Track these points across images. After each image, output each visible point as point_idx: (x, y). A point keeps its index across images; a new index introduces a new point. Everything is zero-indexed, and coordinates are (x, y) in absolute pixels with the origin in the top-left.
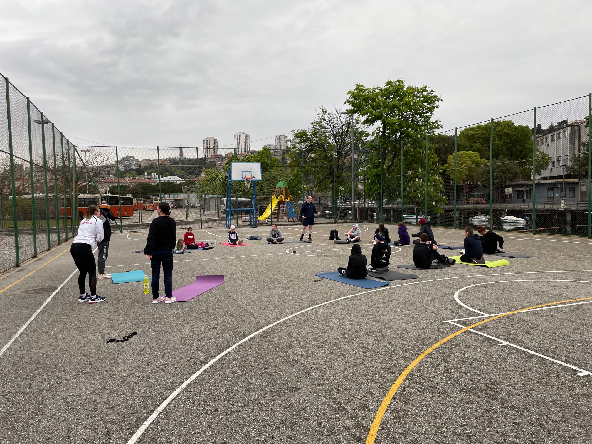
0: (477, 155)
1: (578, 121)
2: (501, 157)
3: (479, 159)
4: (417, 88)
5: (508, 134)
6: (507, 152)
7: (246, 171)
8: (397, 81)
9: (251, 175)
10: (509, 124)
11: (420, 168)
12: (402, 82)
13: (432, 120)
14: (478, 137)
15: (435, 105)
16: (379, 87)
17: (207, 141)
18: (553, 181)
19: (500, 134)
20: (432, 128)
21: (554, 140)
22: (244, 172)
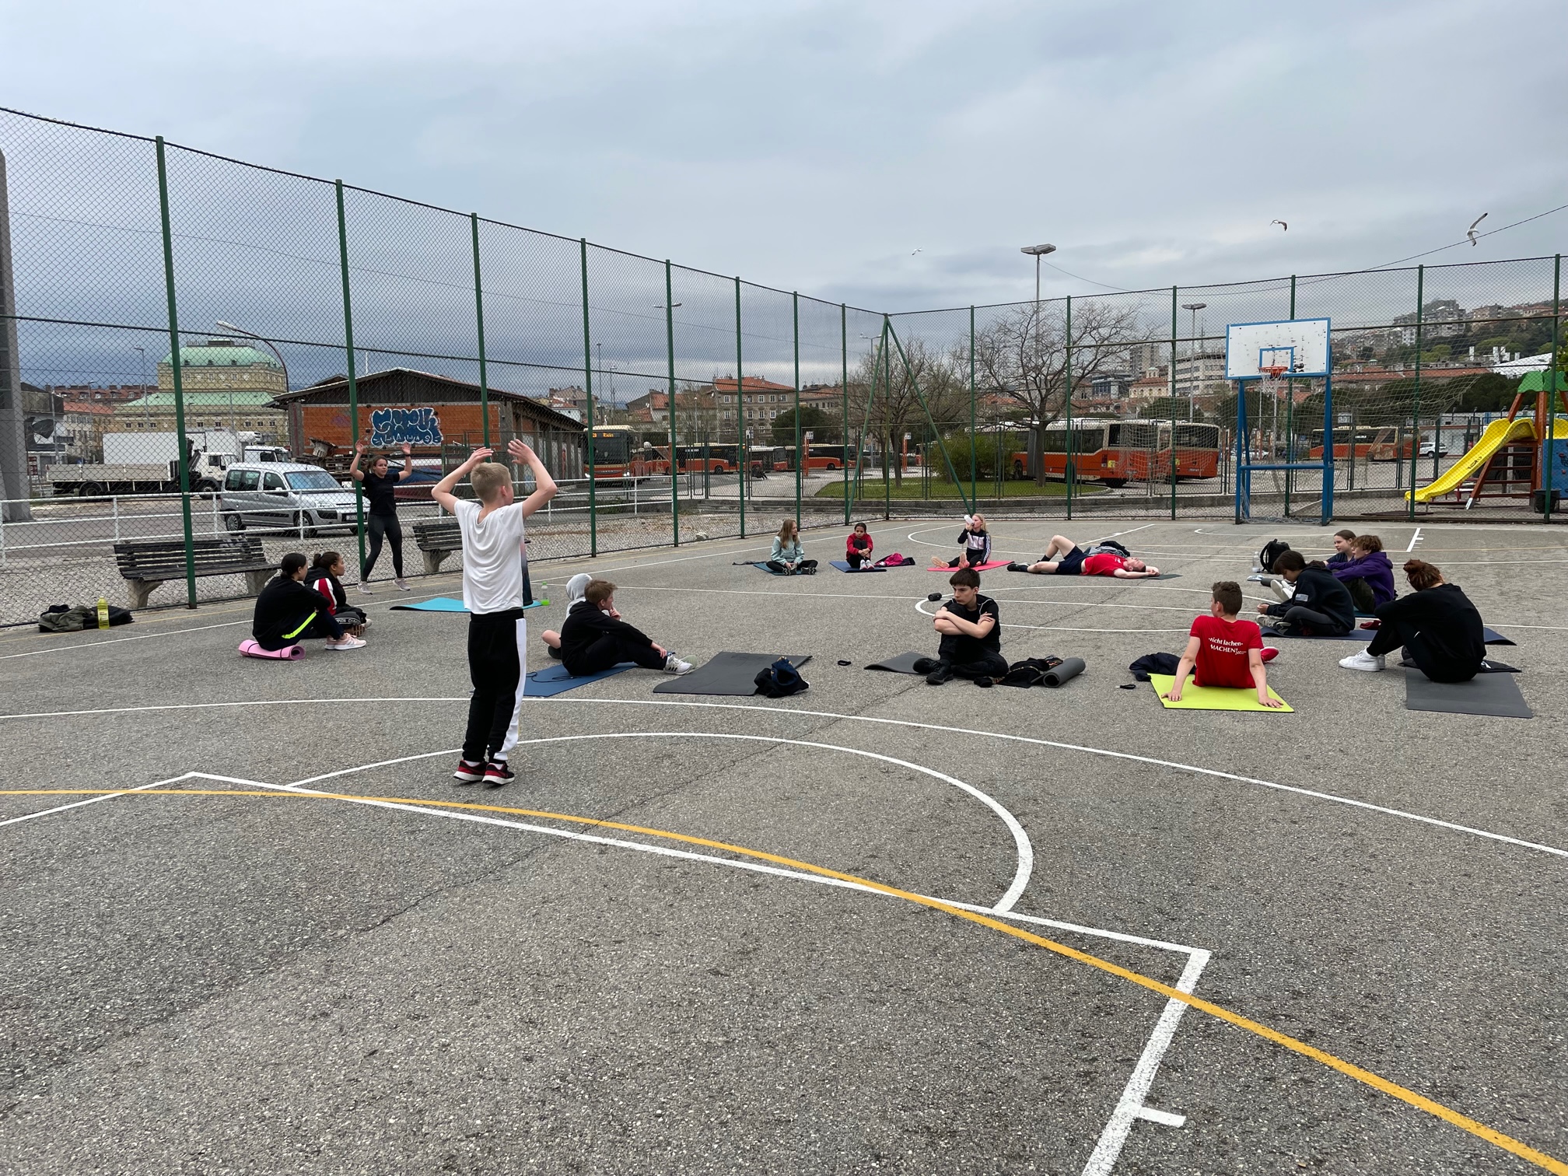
7: (1273, 349)
9: (1292, 360)
22: (1268, 350)
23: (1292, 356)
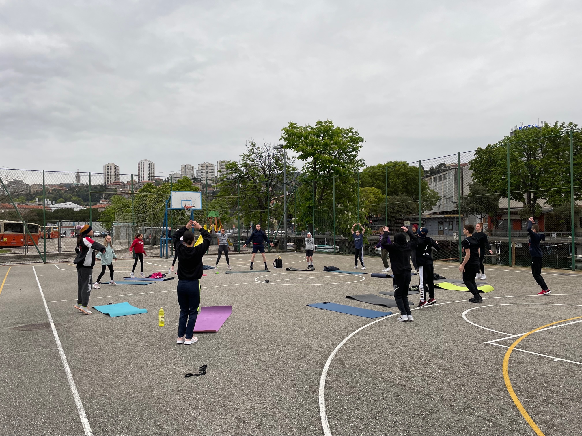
0: (379, 191)
1: (454, 164)
2: (400, 193)
3: (381, 195)
4: (344, 129)
5: (405, 173)
6: (404, 189)
7: (185, 200)
8: (327, 122)
9: (191, 204)
10: (405, 165)
11: (348, 202)
12: (331, 122)
13: (357, 158)
14: (379, 175)
15: (359, 145)
16: (310, 126)
17: (107, 167)
18: (442, 216)
19: (398, 173)
20: (358, 166)
21: (441, 180)
22: (184, 200)
23: (191, 203)
